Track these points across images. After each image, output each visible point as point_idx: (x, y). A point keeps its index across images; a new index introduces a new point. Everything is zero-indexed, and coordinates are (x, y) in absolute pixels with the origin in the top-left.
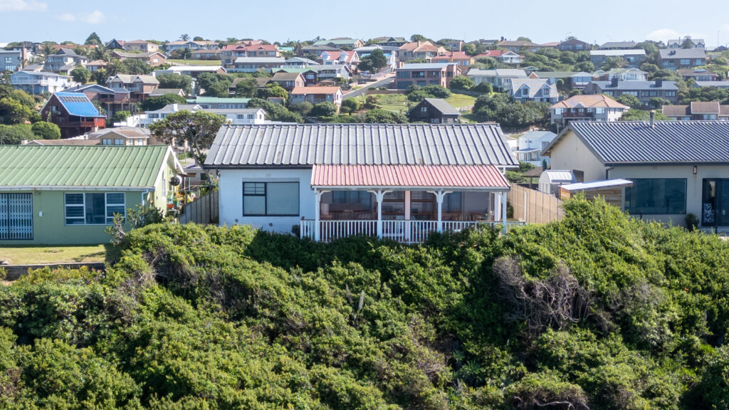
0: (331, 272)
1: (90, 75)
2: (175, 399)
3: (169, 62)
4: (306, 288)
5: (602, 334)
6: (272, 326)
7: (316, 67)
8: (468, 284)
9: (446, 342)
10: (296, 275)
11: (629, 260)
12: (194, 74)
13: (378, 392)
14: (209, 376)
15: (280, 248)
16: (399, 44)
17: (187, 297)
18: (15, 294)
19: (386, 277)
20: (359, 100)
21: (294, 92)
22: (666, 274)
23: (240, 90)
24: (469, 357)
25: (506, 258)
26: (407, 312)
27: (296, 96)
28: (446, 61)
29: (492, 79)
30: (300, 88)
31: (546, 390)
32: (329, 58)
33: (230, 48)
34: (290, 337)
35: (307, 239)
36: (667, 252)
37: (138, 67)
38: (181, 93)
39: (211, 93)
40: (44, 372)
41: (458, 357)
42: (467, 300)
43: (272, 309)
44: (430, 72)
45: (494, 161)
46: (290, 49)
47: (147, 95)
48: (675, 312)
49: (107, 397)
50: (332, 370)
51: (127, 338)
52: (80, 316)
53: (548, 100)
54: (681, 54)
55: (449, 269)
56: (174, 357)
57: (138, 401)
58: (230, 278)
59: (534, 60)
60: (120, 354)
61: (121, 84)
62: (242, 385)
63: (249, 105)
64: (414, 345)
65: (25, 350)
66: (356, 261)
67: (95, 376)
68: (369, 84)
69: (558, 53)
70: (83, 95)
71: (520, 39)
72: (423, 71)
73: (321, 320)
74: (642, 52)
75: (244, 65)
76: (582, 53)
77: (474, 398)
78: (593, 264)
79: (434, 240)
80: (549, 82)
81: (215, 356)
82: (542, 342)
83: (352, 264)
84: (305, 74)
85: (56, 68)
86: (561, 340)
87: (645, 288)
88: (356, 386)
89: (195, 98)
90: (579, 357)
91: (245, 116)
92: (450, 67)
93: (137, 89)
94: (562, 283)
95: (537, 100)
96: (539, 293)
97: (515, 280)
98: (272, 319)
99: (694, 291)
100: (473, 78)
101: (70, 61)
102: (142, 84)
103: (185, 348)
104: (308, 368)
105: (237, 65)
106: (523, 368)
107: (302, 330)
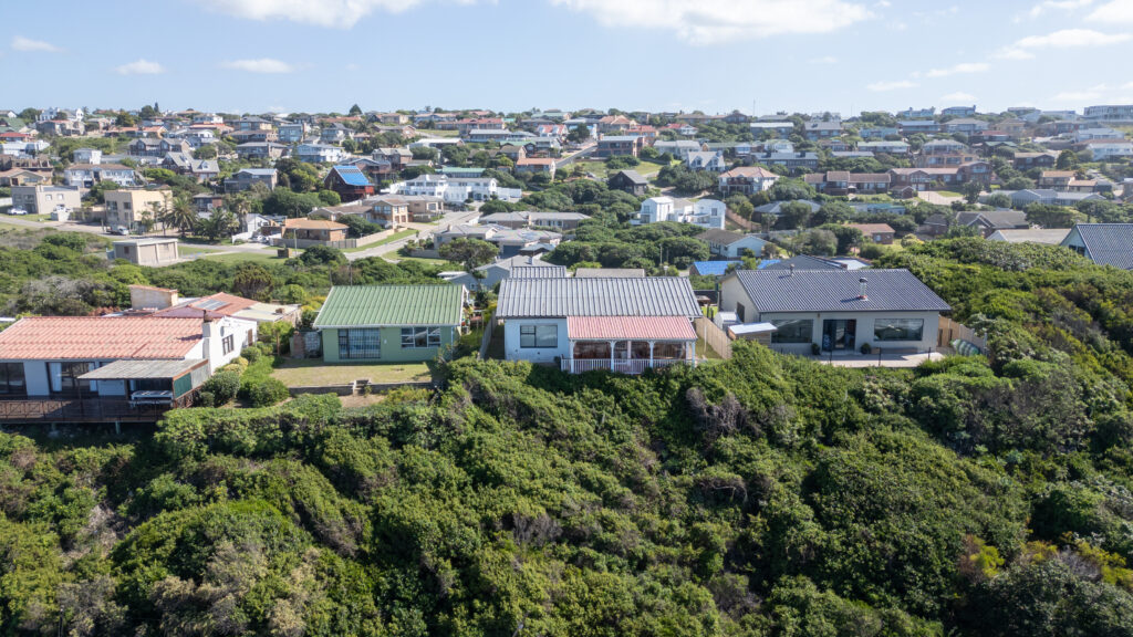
0: (583, 396)
1: (357, 145)
2: (494, 487)
3: (418, 132)
4: (568, 408)
5: (754, 438)
6: (547, 434)
7: (533, 139)
8: (670, 404)
9: (657, 444)
10: (561, 398)
11: (773, 387)
12: (439, 146)
13: (615, 479)
14: (513, 471)
15: (549, 378)
16: (600, 117)
17: (492, 414)
18: (386, 414)
19: (618, 400)
20: (569, 168)
21: (519, 163)
22: (796, 396)
23: (477, 161)
24: (671, 455)
25: (694, 389)
26: (632, 423)
27: (519, 166)
28: (637, 134)
29: (673, 149)
30: (523, 160)
31: (719, 479)
32: (544, 131)
33: (465, 121)
34: (559, 442)
35: (566, 371)
36: (798, 379)
37: (394, 139)
38: (430, 163)
39: (454, 163)
40: (412, 468)
41: (664, 454)
42: (669, 415)
43: (547, 423)
44: (624, 143)
45: (686, 312)
46: (513, 120)
47: (404, 165)
48: (801, 423)
49: (452, 485)
50: (587, 464)
51: (458, 443)
52: (429, 429)
53: (717, 169)
54: (822, 126)
55: (658, 394)
56: (491, 458)
57: (471, 488)
58: (519, 401)
59: (706, 131)
60: (455, 453)
61: (383, 156)
62: (533, 478)
63: (484, 175)
64: (637, 448)
65: (397, 453)
66: (599, 388)
67: (442, 470)
68: (576, 153)
69: (725, 125)
70: (356, 167)
71: (695, 112)
72: (619, 142)
73: (578, 431)
74: (791, 125)
75: (477, 136)
76: (743, 124)
77: (675, 483)
78: (750, 392)
79: (648, 373)
80: (717, 155)
81: (515, 456)
82: (717, 445)
83: (596, 390)
84: (526, 146)
85: (330, 139)
86: (729, 444)
87: (783, 407)
88: (600, 475)
89: (441, 168)
90: (740, 455)
91: (482, 184)
92: (640, 140)
93: (396, 160)
94: (730, 406)
95: (708, 169)
96: (715, 413)
97: (701, 405)
98: (547, 430)
99: (814, 407)
100: (658, 149)
101: (341, 133)
102: (400, 156)
103: (496, 452)
104: (572, 463)
105: (472, 136)
106: (705, 462)
107: (567, 437)
